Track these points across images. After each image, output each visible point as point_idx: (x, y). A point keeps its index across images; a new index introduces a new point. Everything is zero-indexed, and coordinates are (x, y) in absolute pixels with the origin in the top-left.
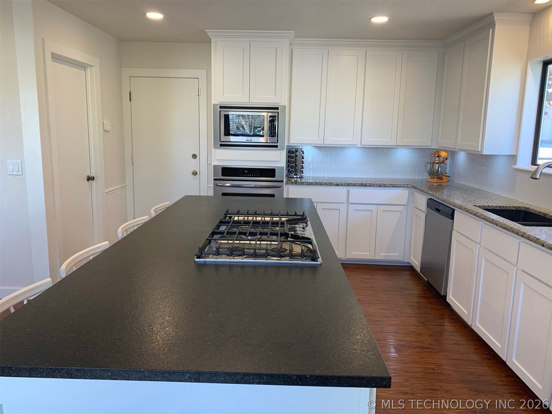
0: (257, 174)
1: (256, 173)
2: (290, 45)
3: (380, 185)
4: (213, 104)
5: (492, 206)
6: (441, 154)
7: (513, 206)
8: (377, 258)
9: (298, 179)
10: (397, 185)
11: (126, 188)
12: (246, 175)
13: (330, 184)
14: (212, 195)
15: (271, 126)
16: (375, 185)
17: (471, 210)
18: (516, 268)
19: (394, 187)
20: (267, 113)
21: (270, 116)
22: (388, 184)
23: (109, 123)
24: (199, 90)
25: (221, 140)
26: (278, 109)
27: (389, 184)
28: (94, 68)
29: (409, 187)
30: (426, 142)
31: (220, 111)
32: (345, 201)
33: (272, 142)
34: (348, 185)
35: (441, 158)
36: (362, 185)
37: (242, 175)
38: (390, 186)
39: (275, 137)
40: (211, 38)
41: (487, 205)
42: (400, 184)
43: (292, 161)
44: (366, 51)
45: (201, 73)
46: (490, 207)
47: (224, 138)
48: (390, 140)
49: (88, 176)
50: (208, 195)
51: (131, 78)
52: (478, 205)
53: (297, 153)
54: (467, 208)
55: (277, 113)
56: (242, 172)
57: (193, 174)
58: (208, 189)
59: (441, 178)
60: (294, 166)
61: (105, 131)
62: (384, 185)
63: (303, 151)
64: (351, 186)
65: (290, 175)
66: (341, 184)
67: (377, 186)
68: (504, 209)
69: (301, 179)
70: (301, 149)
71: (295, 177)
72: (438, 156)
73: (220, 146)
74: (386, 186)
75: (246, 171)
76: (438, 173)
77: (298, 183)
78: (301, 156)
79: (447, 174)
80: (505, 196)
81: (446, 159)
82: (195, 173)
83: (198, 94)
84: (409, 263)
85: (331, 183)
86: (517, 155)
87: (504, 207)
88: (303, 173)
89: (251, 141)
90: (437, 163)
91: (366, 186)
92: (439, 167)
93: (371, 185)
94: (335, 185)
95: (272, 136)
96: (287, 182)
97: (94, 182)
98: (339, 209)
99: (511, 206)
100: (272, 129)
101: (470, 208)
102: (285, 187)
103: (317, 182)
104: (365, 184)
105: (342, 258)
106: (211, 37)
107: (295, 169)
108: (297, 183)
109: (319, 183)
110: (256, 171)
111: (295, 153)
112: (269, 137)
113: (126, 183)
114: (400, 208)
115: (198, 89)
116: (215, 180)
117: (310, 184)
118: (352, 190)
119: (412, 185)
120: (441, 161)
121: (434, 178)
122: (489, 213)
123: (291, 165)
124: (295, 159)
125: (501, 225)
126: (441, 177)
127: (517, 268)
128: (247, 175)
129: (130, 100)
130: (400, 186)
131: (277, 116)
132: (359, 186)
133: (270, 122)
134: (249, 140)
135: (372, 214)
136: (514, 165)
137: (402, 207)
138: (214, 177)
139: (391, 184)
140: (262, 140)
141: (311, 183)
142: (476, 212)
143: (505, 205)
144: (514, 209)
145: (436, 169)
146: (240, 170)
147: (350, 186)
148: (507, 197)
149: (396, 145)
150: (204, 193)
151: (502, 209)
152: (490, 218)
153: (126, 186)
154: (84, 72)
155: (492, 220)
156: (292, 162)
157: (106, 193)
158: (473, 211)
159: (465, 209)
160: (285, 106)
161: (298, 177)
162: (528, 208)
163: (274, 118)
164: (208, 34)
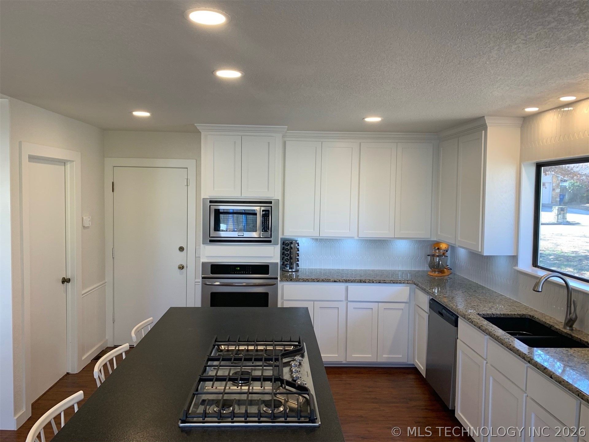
0: (250, 271)
1: (248, 270)
2: (283, 137)
3: (379, 281)
4: (203, 199)
5: (497, 314)
6: (441, 246)
7: (518, 314)
8: (380, 360)
9: (294, 273)
10: (398, 281)
11: (105, 285)
12: (237, 272)
13: (328, 281)
14: (200, 306)
15: (265, 220)
16: (374, 282)
17: (475, 321)
18: (525, 395)
19: (394, 283)
20: (260, 207)
21: (263, 211)
22: (387, 281)
23: (89, 218)
24: (188, 180)
25: (211, 236)
26: (272, 204)
27: (389, 280)
28: (74, 162)
29: (410, 283)
30: (425, 234)
31: (210, 206)
32: (343, 298)
33: (265, 237)
34: (346, 281)
35: (441, 251)
36: (360, 281)
37: (233, 273)
38: (390, 283)
39: (269, 231)
40: (201, 132)
41: (491, 313)
42: (401, 280)
43: (286, 253)
44: (360, 143)
45: (191, 164)
46: (494, 315)
47: (213, 234)
48: (388, 232)
49: (63, 278)
50: (196, 306)
51: (114, 168)
52: (482, 313)
53: (292, 246)
54: (470, 319)
55: (271, 207)
56: (233, 269)
57: (180, 268)
58: (195, 284)
59: (442, 272)
60: (289, 259)
61: (84, 227)
62: (384, 282)
63: (298, 243)
64: (350, 282)
65: (285, 269)
66: (340, 281)
67: (377, 283)
68: (508, 317)
69: (297, 272)
70: (296, 241)
71: (290, 270)
72: (438, 249)
73: (210, 242)
74: (386, 283)
75: (237, 267)
76: (439, 266)
77: (294, 280)
78: (296, 248)
79: (448, 266)
80: (509, 297)
81: (447, 251)
82: (181, 267)
83: (186, 185)
84: (413, 365)
85: (328, 279)
86: (518, 256)
87: (508, 315)
88: (298, 266)
89: (243, 236)
90: (438, 256)
91: (365, 282)
92: (440, 260)
93: (370, 281)
94: (333, 282)
95: (266, 231)
96: (281, 280)
97: (70, 284)
98: (338, 308)
99: (515, 313)
100: (265, 224)
101: (474, 318)
102: (280, 285)
103: (314, 278)
104: (364, 281)
105: (342, 361)
107: (290, 262)
108: (292, 280)
109: (315, 280)
110: (248, 268)
111: (290, 245)
112: (262, 231)
113: (105, 280)
114: (402, 306)
115: (186, 179)
116: (203, 278)
117: (306, 281)
118: (351, 286)
119: (413, 281)
120: (442, 254)
121: (435, 271)
122: (494, 326)
123: (286, 258)
124: (290, 252)
125: (507, 344)
126: (442, 270)
127: (527, 395)
128: (239, 273)
129: (113, 191)
130: (400, 282)
131: (270, 210)
132: (358, 282)
133: (263, 217)
134: (241, 236)
135: (372, 311)
136: (515, 266)
137: (404, 304)
138: (202, 275)
139: (391, 281)
140: (255, 235)
141: (308, 279)
142: (481, 325)
143: (509, 313)
144: (519, 317)
145: (437, 262)
146: (231, 267)
147: (348, 282)
148: (511, 299)
149: (394, 238)
150: (191, 304)
151: (507, 317)
152: (495, 335)
153: (106, 283)
154: (64, 167)
155: (497, 337)
156: (287, 255)
157: (83, 295)
158: (478, 323)
159: (469, 319)
160: (279, 200)
161: (294, 270)
162: (533, 316)
163: (267, 212)
164: (198, 128)
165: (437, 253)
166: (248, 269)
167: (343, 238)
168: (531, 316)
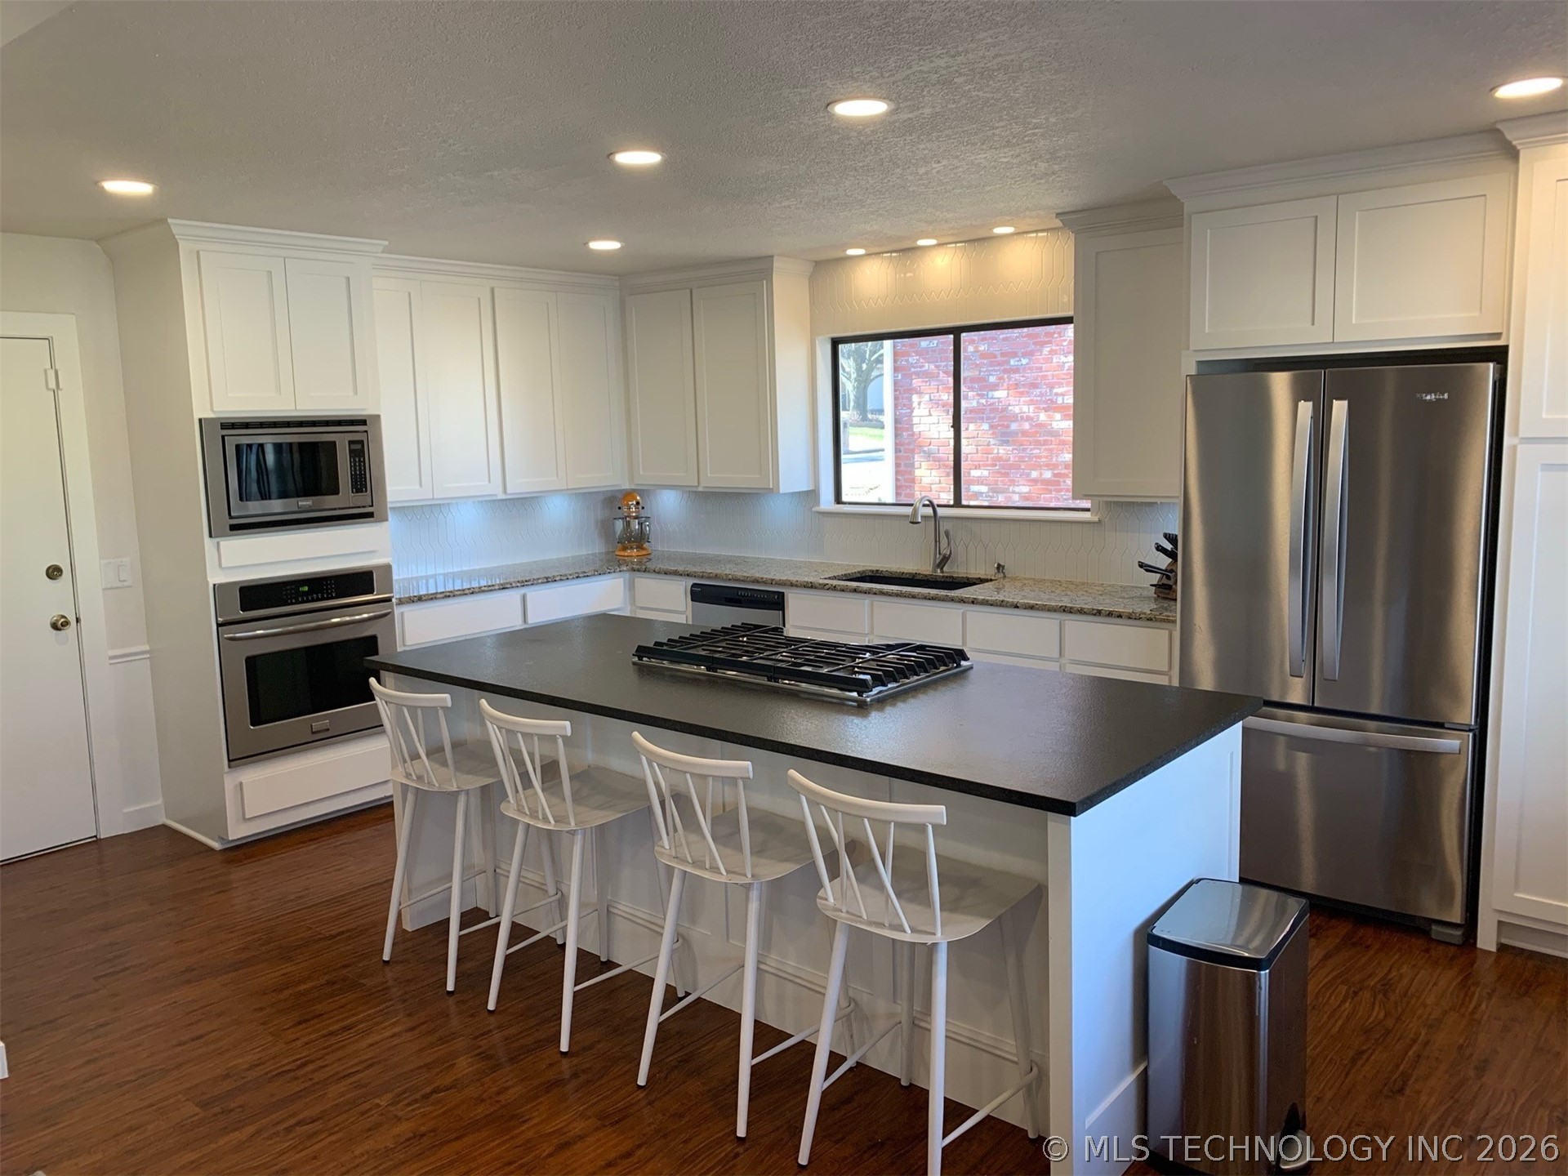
0: (332, 592)
1: (326, 589)
4: (200, 419)
12: (303, 599)
13: (490, 588)
15: (355, 467)
16: (569, 577)
19: (600, 574)
20: (342, 434)
21: (350, 442)
25: (232, 515)
26: (366, 424)
29: (623, 570)
30: (614, 478)
31: (222, 437)
33: (360, 504)
34: (524, 583)
36: (548, 580)
37: (293, 601)
38: (594, 575)
39: (366, 491)
40: (177, 241)
47: (238, 509)
48: (556, 479)
55: (365, 433)
56: (293, 591)
58: (110, 664)
64: (529, 585)
66: (511, 585)
67: (573, 578)
72: (638, 503)
73: (231, 530)
74: (585, 576)
75: (301, 586)
77: (425, 598)
82: (61, 623)
86: (819, 489)
91: (556, 581)
93: (562, 579)
94: (499, 589)
95: (359, 491)
100: (356, 474)
102: (398, 613)
104: (551, 578)
106: (180, 239)
108: (421, 598)
109: (468, 589)
110: (327, 585)
112: (353, 492)
117: (449, 596)
118: (533, 594)
125: (922, 595)
128: (307, 598)
131: (365, 440)
132: (543, 582)
133: (352, 457)
134: (303, 510)
136: (814, 507)
138: (217, 617)
140: (336, 502)
141: (451, 592)
142: (854, 586)
146: (288, 587)
147: (526, 585)
149: (566, 488)
152: (892, 591)
158: (846, 586)
160: (379, 416)
162: (877, 571)
163: (359, 447)
164: (175, 230)
165: (633, 512)
166: (327, 587)
167: (454, 501)
168: (873, 571)
